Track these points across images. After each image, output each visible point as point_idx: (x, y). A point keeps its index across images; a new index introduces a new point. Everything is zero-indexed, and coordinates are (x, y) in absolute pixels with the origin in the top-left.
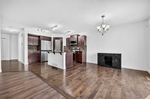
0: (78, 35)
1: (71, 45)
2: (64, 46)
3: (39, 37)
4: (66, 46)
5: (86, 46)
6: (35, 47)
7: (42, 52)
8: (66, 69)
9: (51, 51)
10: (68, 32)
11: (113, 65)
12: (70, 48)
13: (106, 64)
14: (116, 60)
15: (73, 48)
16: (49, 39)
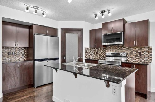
1: (105, 46)
2: (86, 49)
3: (30, 27)
4: (88, 47)
6: (22, 51)
7: (37, 63)
9: (58, 59)
10: (102, 12)
12: (97, 53)
16: (52, 32)
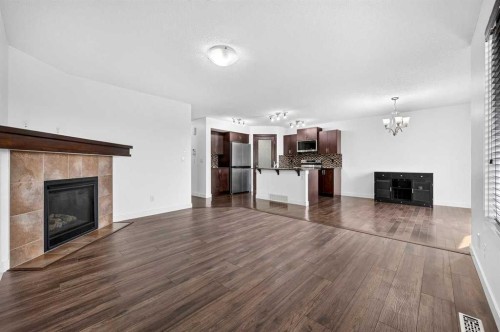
0: (319, 130)
1: (300, 153)
2: (280, 156)
4: (283, 155)
5: (340, 155)
7: (234, 170)
8: (310, 205)
10: (297, 122)
11: (414, 198)
13: (396, 197)
14: (421, 188)
15: (303, 161)
